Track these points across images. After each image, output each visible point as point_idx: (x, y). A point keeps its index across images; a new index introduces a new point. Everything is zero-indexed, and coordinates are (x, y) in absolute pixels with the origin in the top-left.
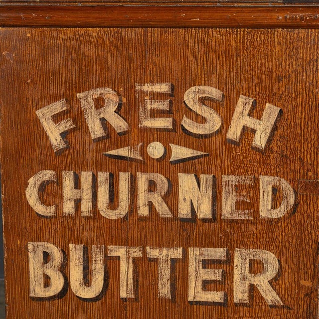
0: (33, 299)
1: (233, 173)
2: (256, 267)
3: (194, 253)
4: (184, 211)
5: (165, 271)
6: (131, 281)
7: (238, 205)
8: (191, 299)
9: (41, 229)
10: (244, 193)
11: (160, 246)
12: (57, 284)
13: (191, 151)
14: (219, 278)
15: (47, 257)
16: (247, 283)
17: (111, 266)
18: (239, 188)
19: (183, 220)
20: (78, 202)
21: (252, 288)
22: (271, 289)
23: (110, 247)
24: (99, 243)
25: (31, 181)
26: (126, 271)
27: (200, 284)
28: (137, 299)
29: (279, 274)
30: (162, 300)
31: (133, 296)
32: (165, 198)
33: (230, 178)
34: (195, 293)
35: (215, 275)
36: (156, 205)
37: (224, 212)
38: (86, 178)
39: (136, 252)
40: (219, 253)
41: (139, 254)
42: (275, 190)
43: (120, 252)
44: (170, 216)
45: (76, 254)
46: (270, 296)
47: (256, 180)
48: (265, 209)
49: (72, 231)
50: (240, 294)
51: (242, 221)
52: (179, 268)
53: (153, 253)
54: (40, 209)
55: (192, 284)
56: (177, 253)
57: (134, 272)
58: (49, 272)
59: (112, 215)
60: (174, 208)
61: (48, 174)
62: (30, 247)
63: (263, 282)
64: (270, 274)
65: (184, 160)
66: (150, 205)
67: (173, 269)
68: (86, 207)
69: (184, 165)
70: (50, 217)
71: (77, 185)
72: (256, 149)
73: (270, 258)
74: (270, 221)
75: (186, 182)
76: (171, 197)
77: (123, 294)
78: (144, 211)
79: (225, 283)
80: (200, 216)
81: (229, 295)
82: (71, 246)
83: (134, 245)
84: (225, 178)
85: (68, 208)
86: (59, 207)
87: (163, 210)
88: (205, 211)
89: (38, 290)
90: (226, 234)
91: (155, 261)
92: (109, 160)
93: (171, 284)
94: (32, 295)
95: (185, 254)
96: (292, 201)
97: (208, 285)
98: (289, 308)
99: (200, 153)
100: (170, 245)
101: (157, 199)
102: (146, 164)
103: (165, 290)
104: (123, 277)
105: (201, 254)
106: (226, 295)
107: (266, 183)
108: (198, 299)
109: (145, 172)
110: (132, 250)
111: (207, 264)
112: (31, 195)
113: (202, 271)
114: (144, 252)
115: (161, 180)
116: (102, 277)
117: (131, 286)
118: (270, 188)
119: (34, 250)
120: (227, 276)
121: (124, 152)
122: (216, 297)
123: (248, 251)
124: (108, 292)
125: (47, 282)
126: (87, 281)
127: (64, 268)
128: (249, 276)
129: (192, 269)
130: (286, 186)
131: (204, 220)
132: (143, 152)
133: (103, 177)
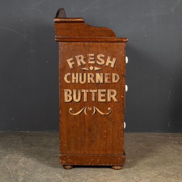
0: (65, 102)
1: (107, 73)
2: (112, 93)
3: (99, 91)
4: (97, 81)
5: (93, 95)
6: (86, 98)
7: (108, 80)
8: (99, 101)
9: (67, 86)
10: (109, 77)
11: (92, 89)
12: (71, 99)
13: (98, 68)
14: (105, 96)
15: (68, 93)
16: (110, 97)
17: (82, 94)
18: (108, 76)
19: (97, 83)
20: (75, 80)
21: (111, 98)
22: (115, 98)
23: (82, 90)
24: (80, 89)
25: (65, 75)
26: (85, 95)
27: (101, 97)
28: (87, 102)
29: (117, 95)
30: (93, 101)
31: (87, 101)
32: (93, 79)
33: (107, 74)
34: (100, 100)
35: (104, 95)
36: (91, 80)
37: (105, 81)
38: (77, 74)
39: (87, 91)
40: (104, 90)
41: (88, 91)
42: (116, 76)
43: (84, 91)
44: (94, 82)
45: (75, 91)
46: (115, 100)
47: (112, 74)
48: (114, 81)
49: (74, 87)
50: (109, 100)
51: (109, 83)
52: (96, 94)
53: (91, 91)
54: (67, 82)
55: (99, 98)
56: (96, 91)
57: (87, 95)
58: (69, 96)
59: (82, 83)
60: (95, 81)
61: (69, 74)
62: (65, 90)
63: (113, 96)
64: (115, 95)
65: (97, 70)
66: (90, 80)
67: (95, 94)
68: (77, 81)
69: (97, 71)
70: (69, 83)
71: (75, 76)
72: (112, 68)
73: (115, 91)
74: (115, 83)
75: (98, 75)
76: (95, 78)
77: (85, 101)
78: (89, 82)
79: (106, 97)
80: (101, 82)
81: (107, 100)
82: (74, 90)
83: (87, 89)
84: (106, 74)
85: (73, 81)
86: (71, 81)
87: (93, 81)
88: (101, 81)
89: (66, 100)
90: (106, 86)
91: (91, 93)
92: (82, 71)
93: (95, 98)
94: (65, 101)
95: (98, 91)
96: (119, 79)
97: (102, 98)
98: (119, 102)
99: (101, 69)
100: (94, 89)
101: (92, 79)
102: (89, 71)
103: (93, 99)
104: (85, 97)
105: (101, 91)
106: (106, 100)
107: (114, 75)
108: (100, 101)
109: (89, 73)
110: (87, 90)
111: (102, 93)
112: (65, 79)
113: (101, 94)
114: (89, 91)
115: (93, 75)
116: (80, 97)
117: (86, 99)
118: (114, 76)
119: (66, 91)
120: (106, 96)
121: (85, 69)
122: (104, 100)
123: (110, 90)
124: (82, 100)
125: (68, 99)
126: (77, 98)
127: (72, 95)
128: (111, 95)
129: (99, 94)
130: (118, 75)
131: (101, 83)
132: (89, 69)
133: (80, 74)
